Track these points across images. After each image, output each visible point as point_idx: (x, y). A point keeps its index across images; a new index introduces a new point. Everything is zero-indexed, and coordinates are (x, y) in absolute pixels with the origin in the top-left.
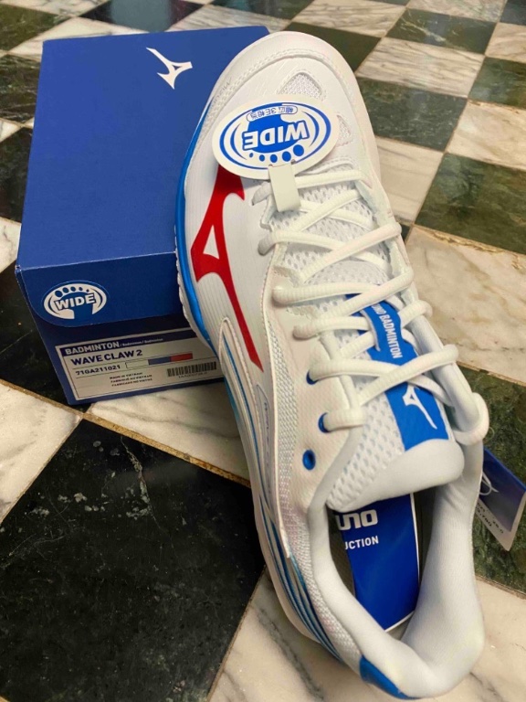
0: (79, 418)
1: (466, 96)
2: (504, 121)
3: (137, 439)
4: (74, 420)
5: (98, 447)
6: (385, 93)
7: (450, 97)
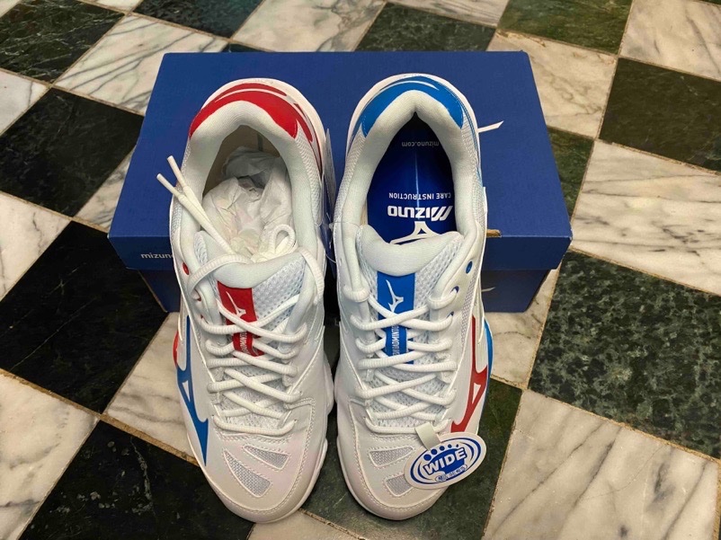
0: (96, 420)
1: (495, 25)
3: (144, 439)
4: (93, 422)
5: (112, 447)
6: (414, 25)
7: (479, 26)
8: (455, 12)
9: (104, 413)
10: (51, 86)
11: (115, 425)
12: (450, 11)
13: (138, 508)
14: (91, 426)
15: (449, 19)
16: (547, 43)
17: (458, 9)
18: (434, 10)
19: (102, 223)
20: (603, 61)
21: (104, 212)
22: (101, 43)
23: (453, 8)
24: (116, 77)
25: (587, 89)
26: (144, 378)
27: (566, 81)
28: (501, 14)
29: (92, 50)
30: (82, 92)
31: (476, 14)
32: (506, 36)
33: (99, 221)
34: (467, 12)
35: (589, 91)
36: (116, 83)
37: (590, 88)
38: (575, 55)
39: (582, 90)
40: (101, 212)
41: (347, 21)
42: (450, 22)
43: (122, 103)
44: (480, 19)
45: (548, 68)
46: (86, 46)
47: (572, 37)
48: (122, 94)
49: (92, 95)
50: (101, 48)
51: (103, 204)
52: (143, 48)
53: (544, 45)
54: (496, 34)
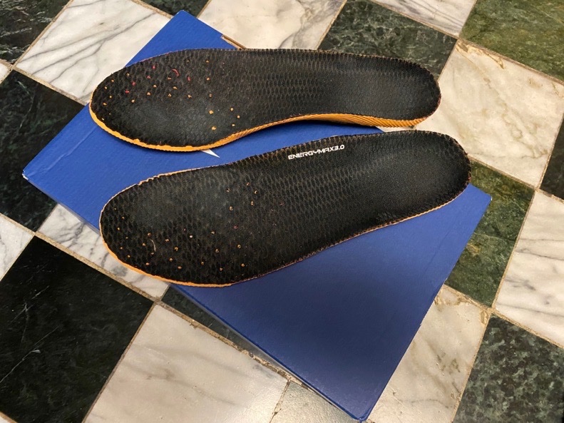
1: (456, 34)
2: (485, 79)
6: (376, 26)
7: (441, 35)
8: (419, 13)
10: (13, 67)
12: (414, 11)
15: (412, 21)
17: (422, 10)
18: (399, 9)
19: (63, 241)
20: (557, 93)
21: (65, 229)
22: (62, 16)
23: (417, 7)
24: (76, 63)
25: (536, 126)
27: (517, 114)
28: (464, 21)
29: (53, 26)
30: (43, 78)
31: (439, 18)
32: (466, 50)
33: (60, 239)
34: (431, 15)
35: (539, 129)
36: (76, 71)
37: (540, 126)
38: (531, 83)
39: (532, 127)
40: (62, 229)
41: (310, 14)
42: (412, 26)
43: (83, 97)
44: (442, 25)
45: (502, 96)
46: (47, 19)
47: (532, 58)
48: (83, 85)
49: (52, 84)
50: (62, 23)
51: (64, 219)
52: (104, 28)
53: (502, 66)
54: (456, 46)
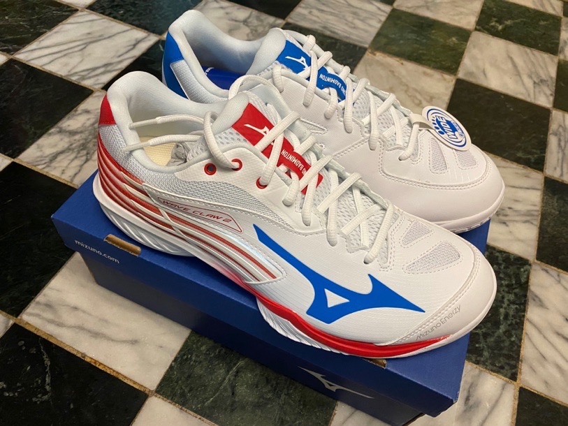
1: (367, 46)
2: (390, 71)
3: (50, 340)
4: (8, 324)
5: (21, 346)
7: (355, 46)
8: (337, 34)
9: (19, 317)
10: (11, 57)
11: (27, 327)
12: (334, 32)
13: (37, 398)
14: (6, 327)
15: (332, 38)
16: (405, 62)
17: (339, 32)
20: (445, 79)
21: (41, 157)
22: (56, 29)
23: (336, 31)
24: (65, 55)
25: (432, 98)
26: (58, 290)
27: (416, 90)
28: (372, 38)
29: (49, 34)
30: (36, 64)
31: (352, 37)
32: (375, 55)
34: (346, 35)
35: (434, 100)
36: (64, 60)
37: (435, 98)
38: (425, 74)
39: (428, 98)
40: (38, 157)
41: (254, 32)
42: (333, 41)
43: (68, 75)
44: (355, 40)
45: (404, 80)
46: (44, 30)
47: (424, 60)
48: (69, 68)
49: (44, 67)
50: (56, 33)
51: (41, 151)
52: (90, 36)
53: (402, 64)
